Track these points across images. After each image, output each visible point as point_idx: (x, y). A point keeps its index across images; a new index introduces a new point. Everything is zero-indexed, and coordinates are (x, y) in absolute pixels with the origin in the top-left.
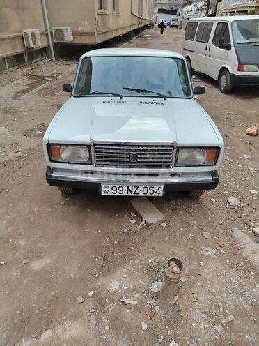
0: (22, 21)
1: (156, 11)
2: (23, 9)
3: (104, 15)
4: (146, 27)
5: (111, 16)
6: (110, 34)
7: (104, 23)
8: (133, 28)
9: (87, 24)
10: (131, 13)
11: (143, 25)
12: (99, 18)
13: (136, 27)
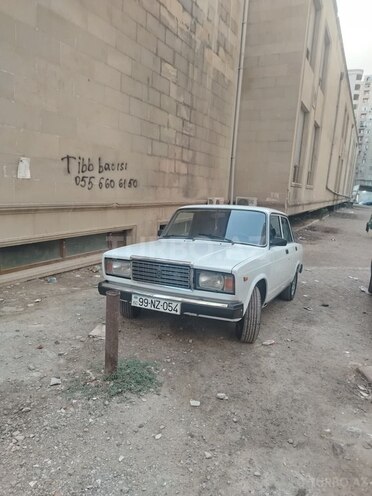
0: (210, 189)
1: (356, 188)
2: (213, 179)
3: (297, 187)
4: (342, 205)
5: (304, 189)
6: (300, 207)
7: (296, 195)
8: (326, 205)
9: (277, 195)
10: (327, 188)
11: (339, 202)
12: (291, 190)
13: (330, 204)
